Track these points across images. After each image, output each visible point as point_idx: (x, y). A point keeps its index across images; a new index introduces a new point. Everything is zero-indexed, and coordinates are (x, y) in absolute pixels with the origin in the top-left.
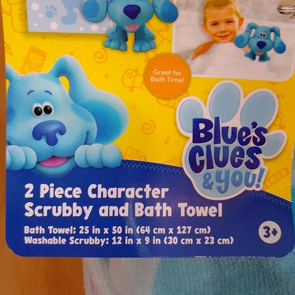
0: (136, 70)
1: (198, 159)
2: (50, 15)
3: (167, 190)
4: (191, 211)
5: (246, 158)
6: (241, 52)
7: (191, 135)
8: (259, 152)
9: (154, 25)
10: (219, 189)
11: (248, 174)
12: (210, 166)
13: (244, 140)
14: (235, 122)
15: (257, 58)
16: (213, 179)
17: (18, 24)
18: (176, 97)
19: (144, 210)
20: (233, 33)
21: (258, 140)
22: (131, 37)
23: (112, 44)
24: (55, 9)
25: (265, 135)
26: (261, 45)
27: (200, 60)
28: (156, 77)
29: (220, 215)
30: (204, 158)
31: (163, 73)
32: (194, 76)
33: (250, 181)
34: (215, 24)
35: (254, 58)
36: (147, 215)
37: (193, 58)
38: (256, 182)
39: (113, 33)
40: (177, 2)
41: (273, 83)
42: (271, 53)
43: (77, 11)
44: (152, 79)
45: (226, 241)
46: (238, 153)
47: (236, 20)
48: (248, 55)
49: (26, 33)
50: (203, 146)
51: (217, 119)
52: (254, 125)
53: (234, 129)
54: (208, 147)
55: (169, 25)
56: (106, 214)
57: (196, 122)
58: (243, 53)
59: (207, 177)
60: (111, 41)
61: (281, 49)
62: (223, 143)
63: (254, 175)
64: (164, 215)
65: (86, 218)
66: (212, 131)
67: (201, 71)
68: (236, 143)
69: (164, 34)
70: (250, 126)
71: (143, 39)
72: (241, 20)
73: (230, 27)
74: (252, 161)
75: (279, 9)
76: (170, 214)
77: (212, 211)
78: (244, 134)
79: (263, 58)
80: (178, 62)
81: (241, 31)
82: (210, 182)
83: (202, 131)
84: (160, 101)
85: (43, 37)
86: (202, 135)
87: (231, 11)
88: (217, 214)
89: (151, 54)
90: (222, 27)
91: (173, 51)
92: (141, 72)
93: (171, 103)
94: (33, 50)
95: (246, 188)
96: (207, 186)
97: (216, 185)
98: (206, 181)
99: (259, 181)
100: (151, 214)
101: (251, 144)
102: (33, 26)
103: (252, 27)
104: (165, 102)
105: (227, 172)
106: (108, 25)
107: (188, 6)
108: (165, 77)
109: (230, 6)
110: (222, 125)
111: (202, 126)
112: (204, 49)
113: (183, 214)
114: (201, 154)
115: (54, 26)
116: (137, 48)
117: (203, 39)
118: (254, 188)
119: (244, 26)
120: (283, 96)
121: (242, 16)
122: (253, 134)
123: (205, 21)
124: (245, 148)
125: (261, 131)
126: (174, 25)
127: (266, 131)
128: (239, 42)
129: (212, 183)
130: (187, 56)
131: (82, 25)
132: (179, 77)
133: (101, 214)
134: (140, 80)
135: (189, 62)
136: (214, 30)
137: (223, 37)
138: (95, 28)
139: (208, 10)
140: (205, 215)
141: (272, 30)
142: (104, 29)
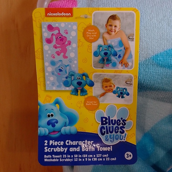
0: (81, 102)
1: (103, 131)
2: (53, 85)
3: (93, 142)
4: (101, 149)
5: (120, 130)
6: (115, 95)
7: (100, 122)
8: (124, 128)
9: (87, 87)
10: (111, 141)
11: (121, 136)
12: (107, 133)
13: (119, 124)
14: (115, 118)
15: (121, 97)
16: (109, 137)
17: (43, 88)
18: (95, 110)
19: (85, 149)
20: (112, 89)
21: (124, 124)
22: (79, 91)
23: (73, 93)
24: (55, 83)
25: (126, 122)
26: (121, 93)
27: (102, 98)
28: (88, 103)
29: (111, 150)
30: (105, 130)
31: (90, 102)
32: (100, 103)
33: (121, 138)
34: (106, 87)
35: (120, 97)
36: (86, 150)
37: (100, 97)
38: (124, 138)
39: (73, 90)
40: (94, 81)
41: (127, 105)
42: (125, 96)
43: (62, 83)
44: (87, 104)
45: (113, 159)
46: (117, 128)
47: (113, 86)
48: (117, 96)
49: (45, 90)
50: (105, 126)
51: (109, 117)
52: (122, 119)
53: (115, 120)
54: (107, 126)
55: (92, 87)
56: (72, 151)
57: (102, 118)
58: (116, 96)
59: (107, 137)
60: (73, 92)
61: (128, 94)
62: (111, 125)
63: (123, 136)
64: (92, 150)
65: (65, 152)
66: (107, 121)
67: (103, 101)
68: (116, 125)
69: (90, 90)
70: (120, 119)
71: (84, 92)
72: (114, 86)
73: (111, 88)
74: (122, 131)
75: (126, 82)
76: (94, 150)
77: (108, 149)
78: (118, 122)
79: (122, 97)
80: (95, 99)
81: (115, 89)
82: (107, 139)
83: (104, 121)
84: (90, 111)
85: (51, 92)
86: (104, 122)
87: (111, 83)
88: (110, 150)
89: (86, 96)
90: (109, 88)
91: (93, 95)
92: (83, 102)
93: (93, 112)
94: (47, 96)
95: (120, 140)
96: (107, 140)
97: (110, 139)
98: (106, 138)
99: (125, 138)
100: (88, 150)
101: (121, 125)
102: (48, 88)
103: (118, 88)
104: (91, 112)
105: (113, 135)
106: (72, 88)
107: (97, 82)
108: (91, 103)
109: (110, 82)
110: (111, 119)
111: (104, 119)
112: (103, 95)
113: (98, 150)
114: (104, 129)
115: (54, 88)
116: (82, 94)
117: (103, 91)
118: (123, 140)
119: (115, 88)
120: (130, 109)
121: (114, 85)
122: (122, 122)
123: (103, 86)
124: (119, 127)
125: (124, 121)
126: (93, 87)
127: (126, 121)
128: (114, 92)
129: (108, 139)
130: (98, 97)
131: (63, 88)
132: (96, 103)
133: (70, 151)
134: (83, 104)
135: (98, 98)
136: (106, 89)
137: (109, 91)
138: (67, 88)
139: (103, 83)
140: (106, 150)
141: (124, 89)
142: (71, 89)
